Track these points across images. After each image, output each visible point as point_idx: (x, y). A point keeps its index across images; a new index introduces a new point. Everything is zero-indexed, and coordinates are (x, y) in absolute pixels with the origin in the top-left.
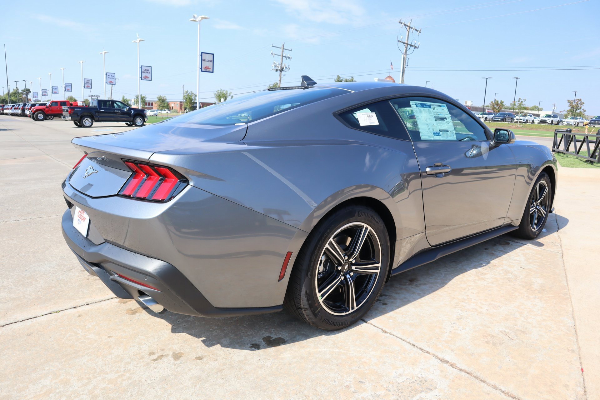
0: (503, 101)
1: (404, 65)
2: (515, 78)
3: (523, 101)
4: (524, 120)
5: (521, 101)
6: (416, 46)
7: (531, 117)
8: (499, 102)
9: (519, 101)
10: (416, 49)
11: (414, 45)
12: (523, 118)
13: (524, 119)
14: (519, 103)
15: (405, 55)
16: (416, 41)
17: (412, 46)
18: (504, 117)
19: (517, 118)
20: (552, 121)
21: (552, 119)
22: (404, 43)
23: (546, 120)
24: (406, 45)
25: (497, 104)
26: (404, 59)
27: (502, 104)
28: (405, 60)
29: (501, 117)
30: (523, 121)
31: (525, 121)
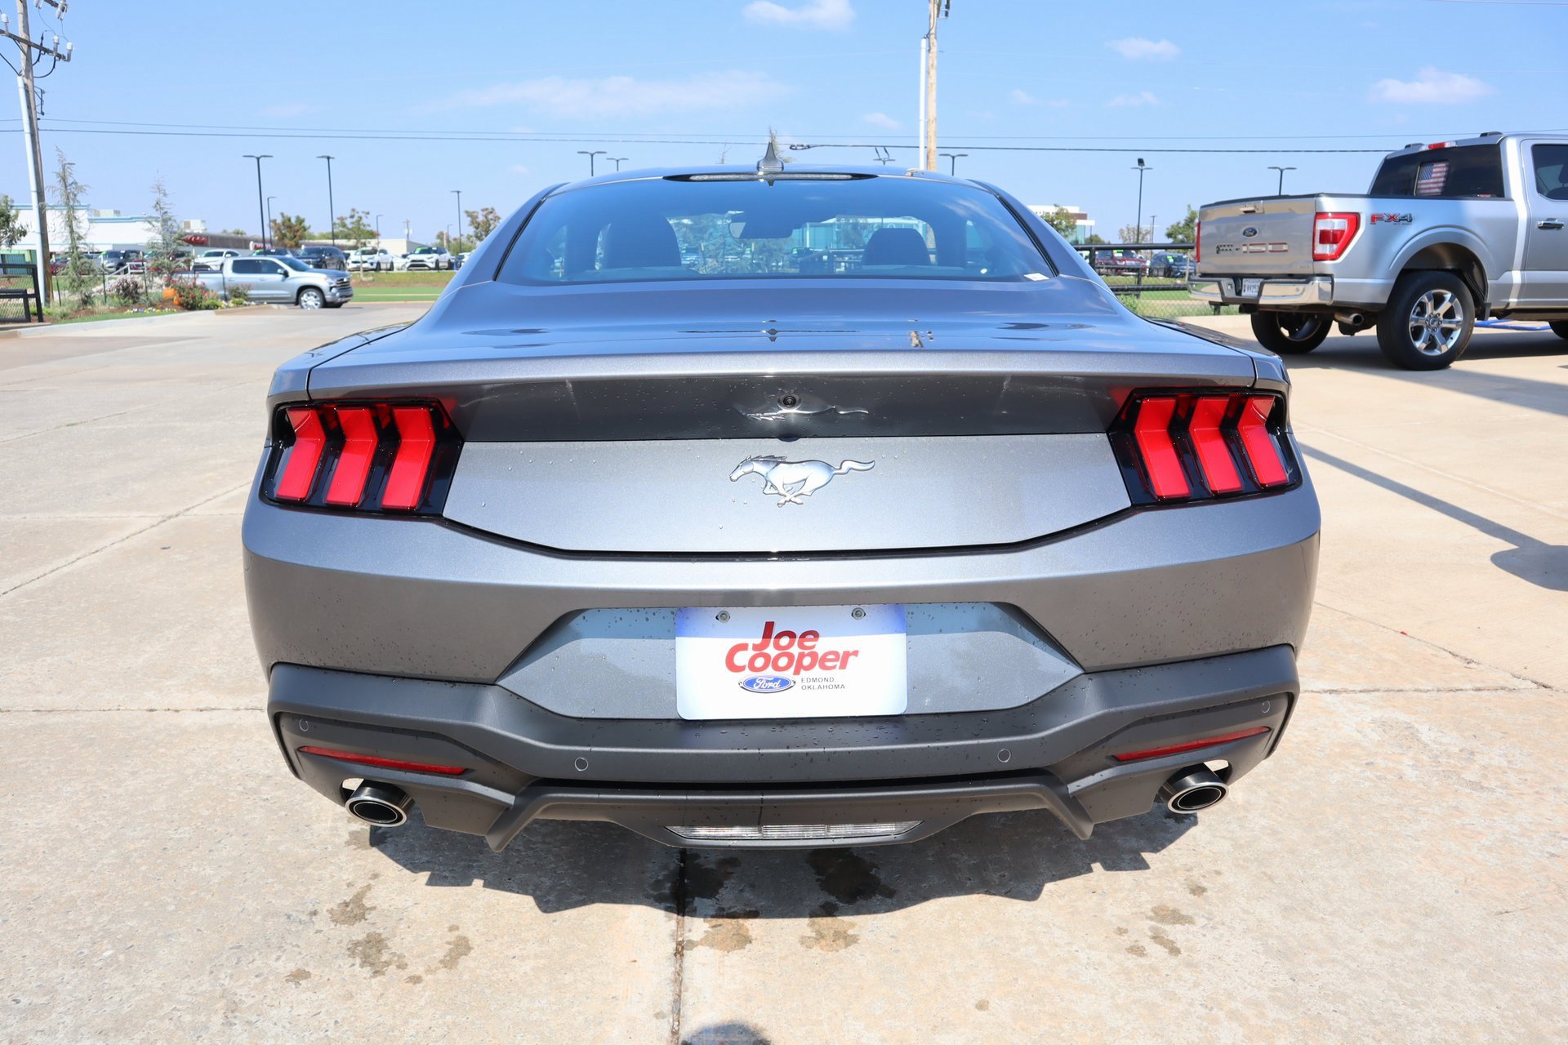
0: (302, 217)
1: (33, 112)
2: (323, 157)
3: (363, 215)
4: (372, 264)
5: (356, 216)
6: (59, 52)
7: (386, 256)
8: (293, 221)
9: (352, 217)
10: (60, 63)
11: (52, 49)
12: (370, 259)
13: (371, 261)
14: (354, 220)
15: (28, 78)
16: (56, 38)
17: (47, 51)
18: (322, 258)
19: (354, 260)
20: (437, 262)
21: (435, 256)
22: (16, 39)
23: (422, 261)
24: (25, 47)
25: (290, 227)
26: (27, 91)
27: (301, 224)
28: (31, 93)
29: (314, 260)
30: (371, 267)
31: (374, 266)
